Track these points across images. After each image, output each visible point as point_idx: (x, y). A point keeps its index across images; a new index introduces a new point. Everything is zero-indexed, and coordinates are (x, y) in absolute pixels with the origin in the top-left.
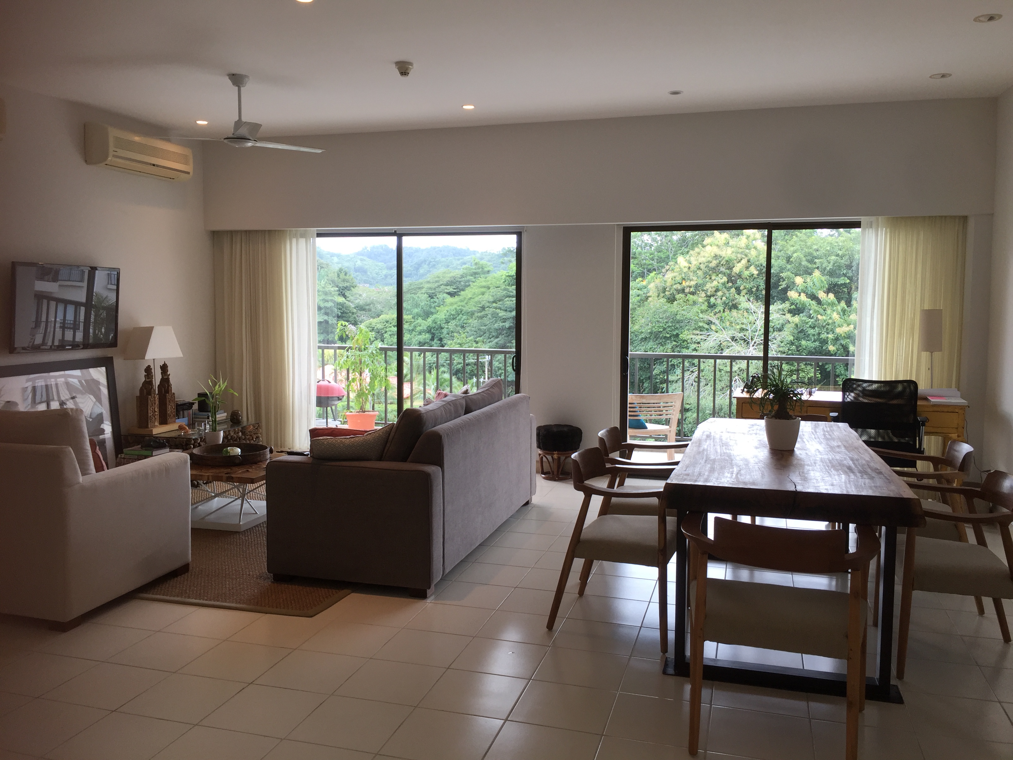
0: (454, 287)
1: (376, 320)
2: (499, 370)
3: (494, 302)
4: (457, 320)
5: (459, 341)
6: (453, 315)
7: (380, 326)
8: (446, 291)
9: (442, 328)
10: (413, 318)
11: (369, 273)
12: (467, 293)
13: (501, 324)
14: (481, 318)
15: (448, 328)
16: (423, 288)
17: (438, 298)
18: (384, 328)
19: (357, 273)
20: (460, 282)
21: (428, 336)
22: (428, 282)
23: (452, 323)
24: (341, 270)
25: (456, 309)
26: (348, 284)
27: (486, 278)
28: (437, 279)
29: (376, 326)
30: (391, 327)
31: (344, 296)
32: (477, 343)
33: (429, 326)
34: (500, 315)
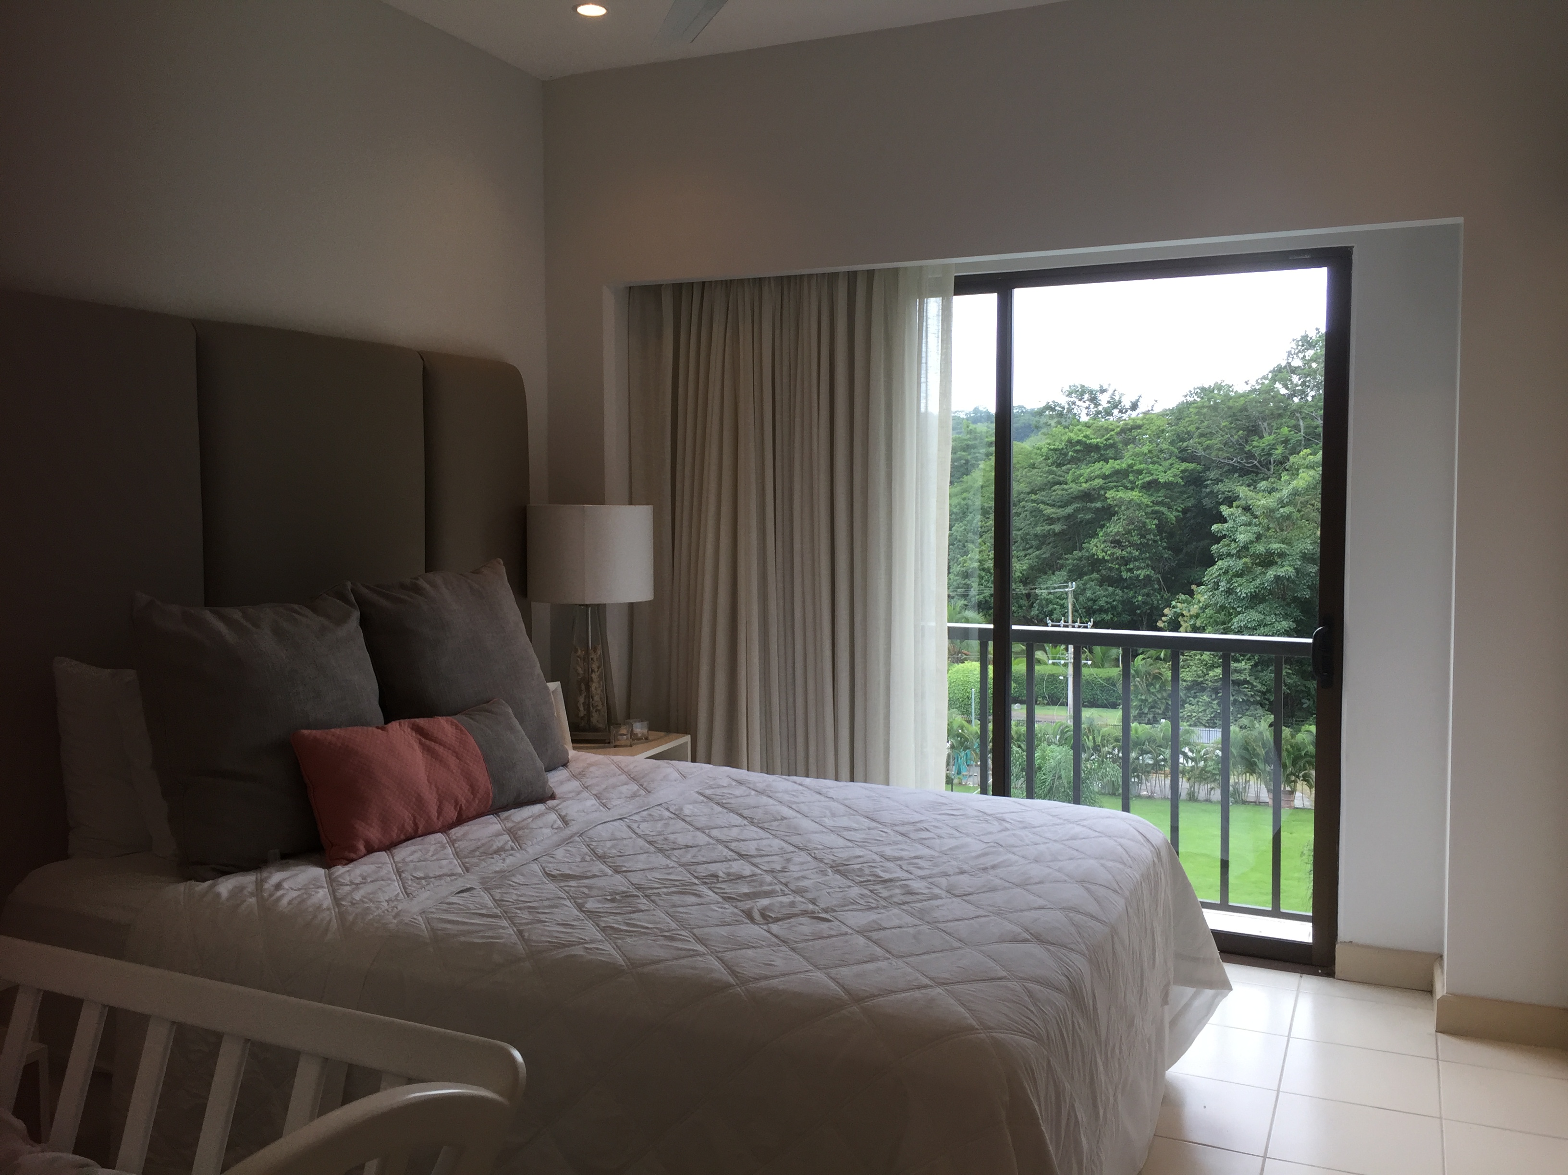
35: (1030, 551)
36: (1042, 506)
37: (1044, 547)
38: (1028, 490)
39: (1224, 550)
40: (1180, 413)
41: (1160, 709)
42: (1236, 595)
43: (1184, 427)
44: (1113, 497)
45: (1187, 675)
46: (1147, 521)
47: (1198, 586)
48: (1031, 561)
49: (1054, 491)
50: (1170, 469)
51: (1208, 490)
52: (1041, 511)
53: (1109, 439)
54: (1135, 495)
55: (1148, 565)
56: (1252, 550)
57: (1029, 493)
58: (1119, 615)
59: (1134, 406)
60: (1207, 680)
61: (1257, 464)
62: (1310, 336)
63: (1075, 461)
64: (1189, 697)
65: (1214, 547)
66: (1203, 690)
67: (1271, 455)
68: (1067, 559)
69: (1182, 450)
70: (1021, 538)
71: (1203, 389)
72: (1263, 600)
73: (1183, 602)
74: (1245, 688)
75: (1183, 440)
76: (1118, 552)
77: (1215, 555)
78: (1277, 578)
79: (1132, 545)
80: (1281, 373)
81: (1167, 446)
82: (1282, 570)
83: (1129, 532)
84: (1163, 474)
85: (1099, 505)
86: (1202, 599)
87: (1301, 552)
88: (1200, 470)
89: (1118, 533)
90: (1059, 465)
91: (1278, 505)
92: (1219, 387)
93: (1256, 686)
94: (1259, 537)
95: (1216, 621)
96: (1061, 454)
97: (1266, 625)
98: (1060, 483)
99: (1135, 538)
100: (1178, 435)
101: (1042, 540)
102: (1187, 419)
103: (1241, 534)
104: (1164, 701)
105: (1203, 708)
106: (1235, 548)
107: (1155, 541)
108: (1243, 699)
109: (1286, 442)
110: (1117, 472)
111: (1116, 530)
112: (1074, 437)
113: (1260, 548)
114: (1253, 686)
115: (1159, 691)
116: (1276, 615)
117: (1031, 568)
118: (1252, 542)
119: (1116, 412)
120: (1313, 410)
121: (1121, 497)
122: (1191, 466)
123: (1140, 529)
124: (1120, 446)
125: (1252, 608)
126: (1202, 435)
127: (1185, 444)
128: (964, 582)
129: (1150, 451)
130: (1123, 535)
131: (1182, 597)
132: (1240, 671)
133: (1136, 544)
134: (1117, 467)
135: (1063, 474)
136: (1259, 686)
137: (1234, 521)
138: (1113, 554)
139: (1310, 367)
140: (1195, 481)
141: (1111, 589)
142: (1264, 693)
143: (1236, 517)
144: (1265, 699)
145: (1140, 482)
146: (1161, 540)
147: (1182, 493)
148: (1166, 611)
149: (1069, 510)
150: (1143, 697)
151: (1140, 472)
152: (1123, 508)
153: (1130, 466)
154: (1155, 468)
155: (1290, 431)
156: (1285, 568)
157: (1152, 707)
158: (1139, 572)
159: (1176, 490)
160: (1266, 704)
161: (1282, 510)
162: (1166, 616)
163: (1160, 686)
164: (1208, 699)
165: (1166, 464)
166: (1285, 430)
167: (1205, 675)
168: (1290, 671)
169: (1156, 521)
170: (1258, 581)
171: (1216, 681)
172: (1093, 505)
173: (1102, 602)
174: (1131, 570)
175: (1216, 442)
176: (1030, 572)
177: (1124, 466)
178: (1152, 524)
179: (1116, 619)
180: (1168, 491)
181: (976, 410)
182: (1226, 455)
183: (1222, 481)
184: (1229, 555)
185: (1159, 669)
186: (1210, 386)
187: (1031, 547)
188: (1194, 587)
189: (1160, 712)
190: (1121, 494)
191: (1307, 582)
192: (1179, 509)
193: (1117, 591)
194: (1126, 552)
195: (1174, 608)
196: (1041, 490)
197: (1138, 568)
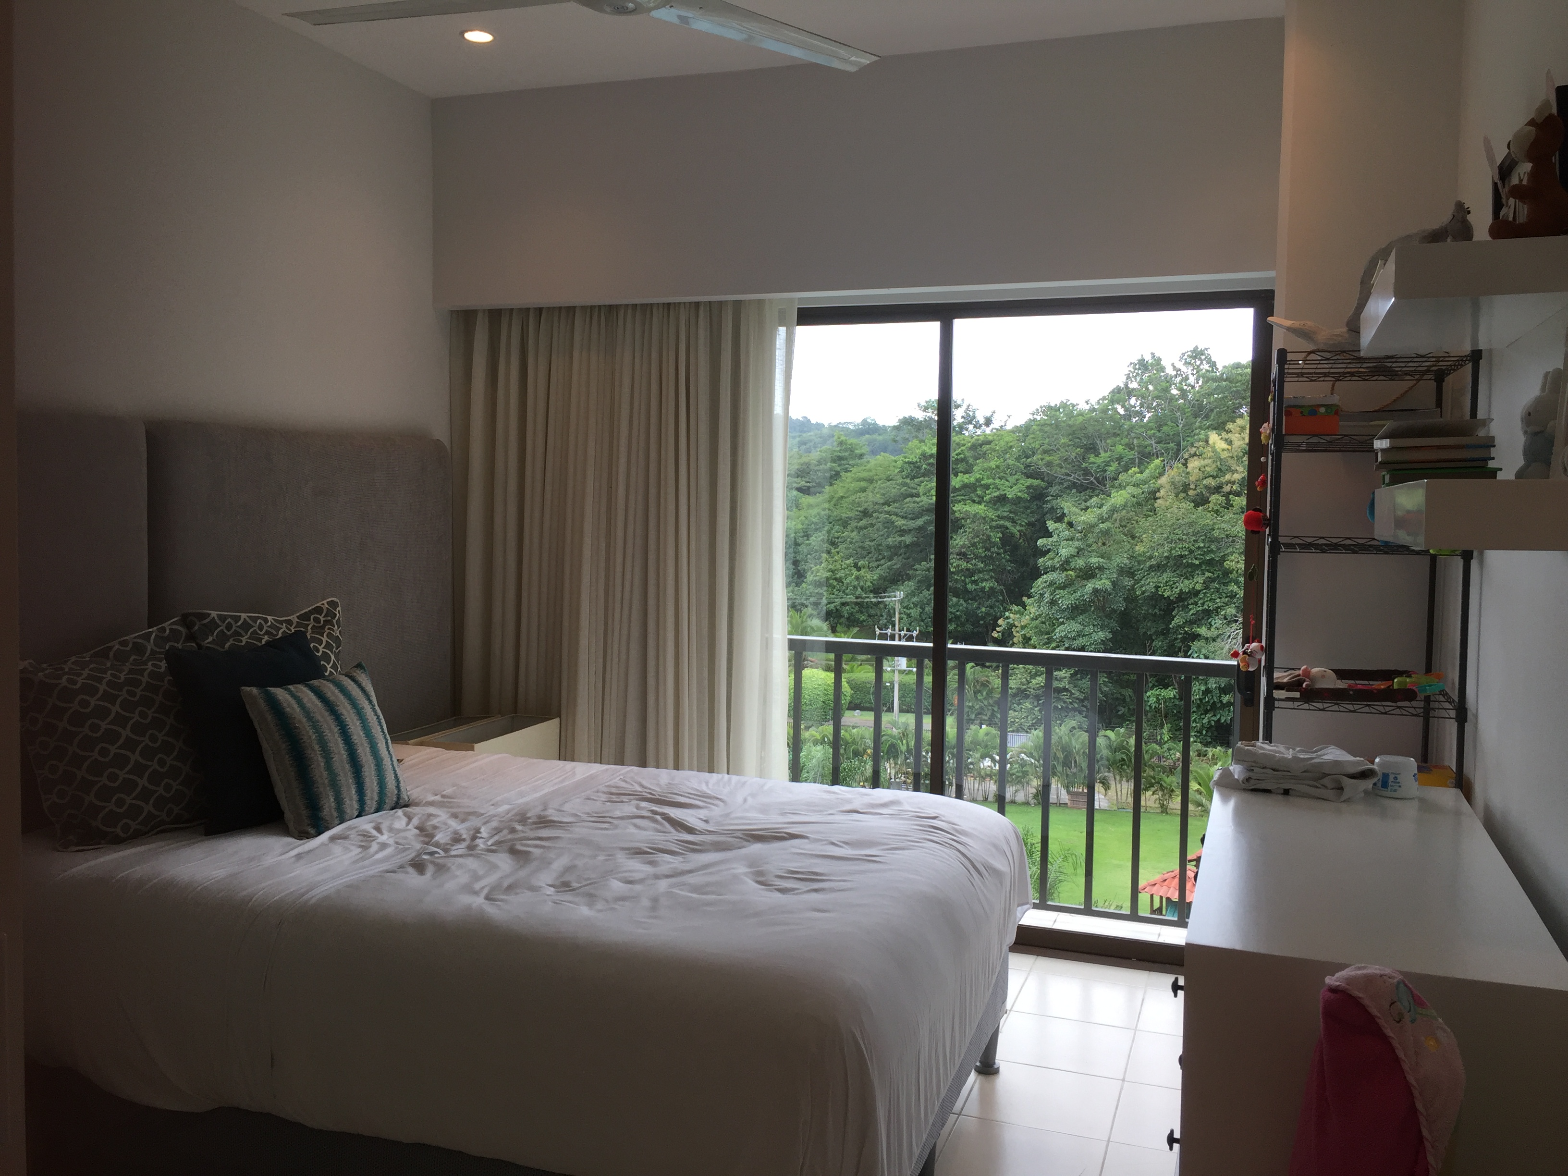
35: (882, 562)
36: (894, 518)
37: (895, 558)
38: (882, 501)
39: (1049, 563)
40: (1025, 431)
41: (986, 715)
42: (1059, 606)
43: (1030, 444)
44: (959, 510)
45: (1013, 683)
46: (991, 534)
47: (1029, 598)
48: (882, 572)
49: (907, 503)
50: (1015, 484)
51: (1049, 506)
52: (893, 523)
53: (960, 454)
54: (980, 509)
55: (992, 577)
56: (1072, 565)
57: (883, 504)
58: (963, 625)
59: (988, 422)
60: (1030, 688)
61: (1094, 481)
62: (1146, 360)
64: (1014, 704)
65: (1041, 560)
66: (1027, 697)
67: (1106, 471)
68: (916, 570)
69: (1027, 466)
70: (875, 549)
71: (1050, 408)
72: (1083, 612)
73: (1016, 613)
74: (1064, 695)
75: (1027, 457)
76: (964, 565)
77: (1041, 568)
78: (1096, 591)
79: (976, 557)
80: (1120, 394)
81: (1013, 462)
82: (1099, 583)
83: (974, 545)
84: (1009, 489)
86: (1033, 610)
87: (1118, 566)
88: (1044, 486)
89: (963, 546)
90: (913, 478)
91: (1098, 520)
92: (1064, 405)
93: (1074, 694)
94: (1079, 552)
95: (1040, 631)
96: (915, 467)
97: (1084, 635)
98: (912, 496)
99: (980, 551)
100: (1024, 451)
101: (894, 550)
102: (1032, 436)
103: (1063, 548)
104: (990, 708)
105: (1025, 714)
106: (1058, 562)
107: (998, 554)
108: (1062, 706)
109: (1120, 459)
110: (965, 486)
111: (962, 543)
112: (928, 451)
113: (1080, 563)
114: (1072, 694)
115: (985, 699)
116: (1094, 625)
117: (881, 577)
118: (1073, 556)
119: (971, 427)
120: (1143, 430)
121: (966, 511)
122: (1036, 482)
123: (984, 542)
124: (971, 461)
125: (1073, 619)
126: (1045, 452)
127: (1029, 460)
128: (816, 591)
129: (998, 467)
130: (969, 547)
131: (1015, 608)
132: (1060, 680)
133: (981, 557)
134: (966, 481)
135: (915, 486)
136: (1077, 694)
137: (1058, 535)
138: (958, 566)
139: (1147, 389)
140: (1038, 496)
142: (1082, 701)
143: (1060, 532)
144: (1083, 706)
145: (988, 497)
146: (1005, 552)
147: (1027, 508)
148: (1001, 621)
149: (920, 522)
150: (970, 704)
151: (987, 487)
152: (968, 521)
153: (978, 480)
154: (1002, 483)
155: (1124, 449)
156: (1103, 581)
157: (979, 714)
158: (984, 584)
159: (1021, 505)
160: (1084, 711)
161: (1101, 526)
162: (1002, 626)
163: (987, 693)
164: (1030, 706)
165: (1012, 479)
166: (1120, 448)
167: (1029, 683)
168: (1106, 680)
169: (1000, 535)
170: (1079, 594)
171: (1038, 689)
174: (975, 582)
175: (1055, 458)
176: (882, 582)
177: (972, 480)
178: (996, 537)
179: (959, 629)
180: (1014, 507)
181: (865, 422)
182: (1063, 471)
183: (1061, 496)
184: (1054, 569)
185: (988, 677)
186: (1056, 405)
187: (884, 558)
188: (1025, 599)
189: (986, 718)
190: (967, 508)
191: (1123, 595)
192: (1023, 523)
193: (962, 601)
194: (971, 564)
195: (1008, 618)
196: (894, 502)
197: (983, 580)
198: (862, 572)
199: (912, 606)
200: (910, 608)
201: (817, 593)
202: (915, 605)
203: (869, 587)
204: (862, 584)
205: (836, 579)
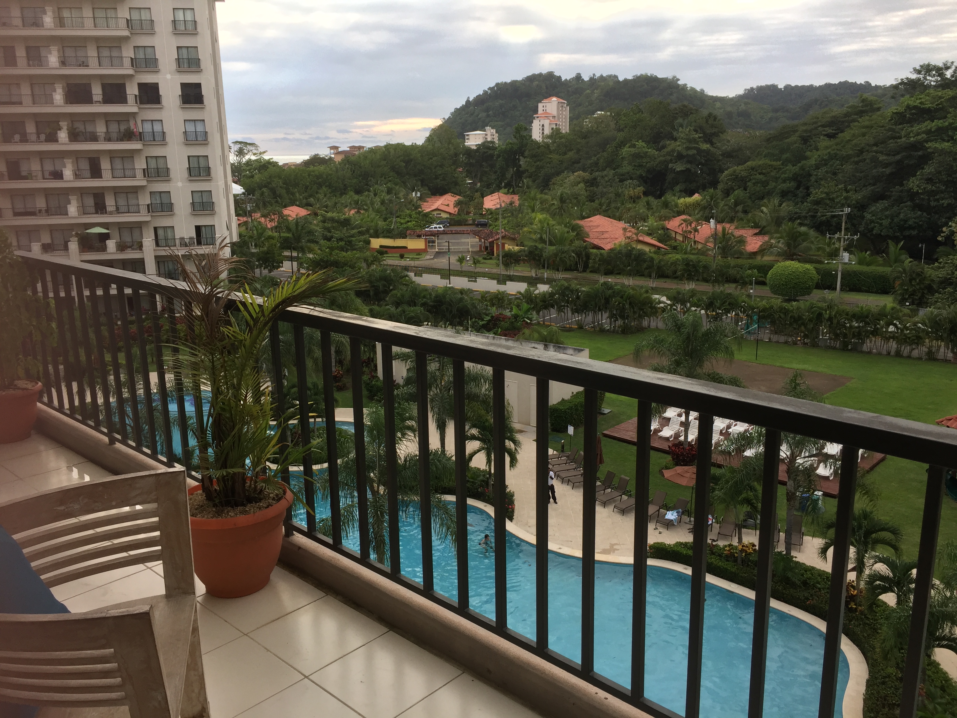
0: (834, 128)
1: (740, 167)
2: (871, 223)
3: (876, 145)
4: (828, 166)
5: (826, 190)
6: (825, 160)
7: (744, 174)
8: (823, 133)
9: (810, 175)
10: (782, 164)
11: (752, 117)
12: (846, 135)
13: (881, 170)
14: (857, 163)
15: (816, 175)
16: (797, 131)
17: (814, 141)
18: (748, 176)
19: (740, 118)
20: (843, 122)
21: (793, 184)
22: (805, 124)
23: (822, 170)
24: (710, 115)
25: (829, 153)
26: (715, 130)
27: (870, 117)
28: (815, 120)
29: (740, 173)
30: (756, 175)
31: (712, 144)
32: (847, 192)
33: (795, 174)
34: (881, 158)
35: (867, 187)
36: (879, 155)
37: (878, 184)
38: (873, 143)
44: (931, 147)
48: (866, 194)
49: (890, 144)
53: (939, 105)
54: (947, 145)
55: (951, 196)
60: (954, 277)
63: (910, 122)
68: (892, 192)
76: (929, 187)
79: (940, 181)
83: (939, 172)
85: (920, 153)
89: (929, 173)
90: (898, 124)
96: (901, 116)
98: (895, 138)
99: (944, 177)
101: (877, 178)
104: (921, 291)
105: (947, 296)
110: (940, 130)
111: (929, 171)
115: (918, 284)
121: (937, 147)
123: (948, 170)
130: (935, 174)
133: (944, 181)
134: (940, 125)
135: (899, 131)
138: (925, 188)
141: (919, 213)
148: (944, 229)
149: (898, 157)
152: (936, 154)
153: (950, 124)
158: (944, 201)
162: (944, 232)
172: (916, 153)
173: (910, 223)
174: (938, 200)
176: (864, 201)
177: (946, 124)
179: (921, 234)
187: (869, 184)
190: (937, 145)
193: (925, 214)
194: (936, 187)
195: (951, 226)
196: (881, 143)
197: (943, 199)
198: (849, 194)
199: (884, 217)
200: (883, 219)
201: (814, 209)
202: (887, 217)
203: (853, 204)
204: (849, 202)
205: (829, 199)
